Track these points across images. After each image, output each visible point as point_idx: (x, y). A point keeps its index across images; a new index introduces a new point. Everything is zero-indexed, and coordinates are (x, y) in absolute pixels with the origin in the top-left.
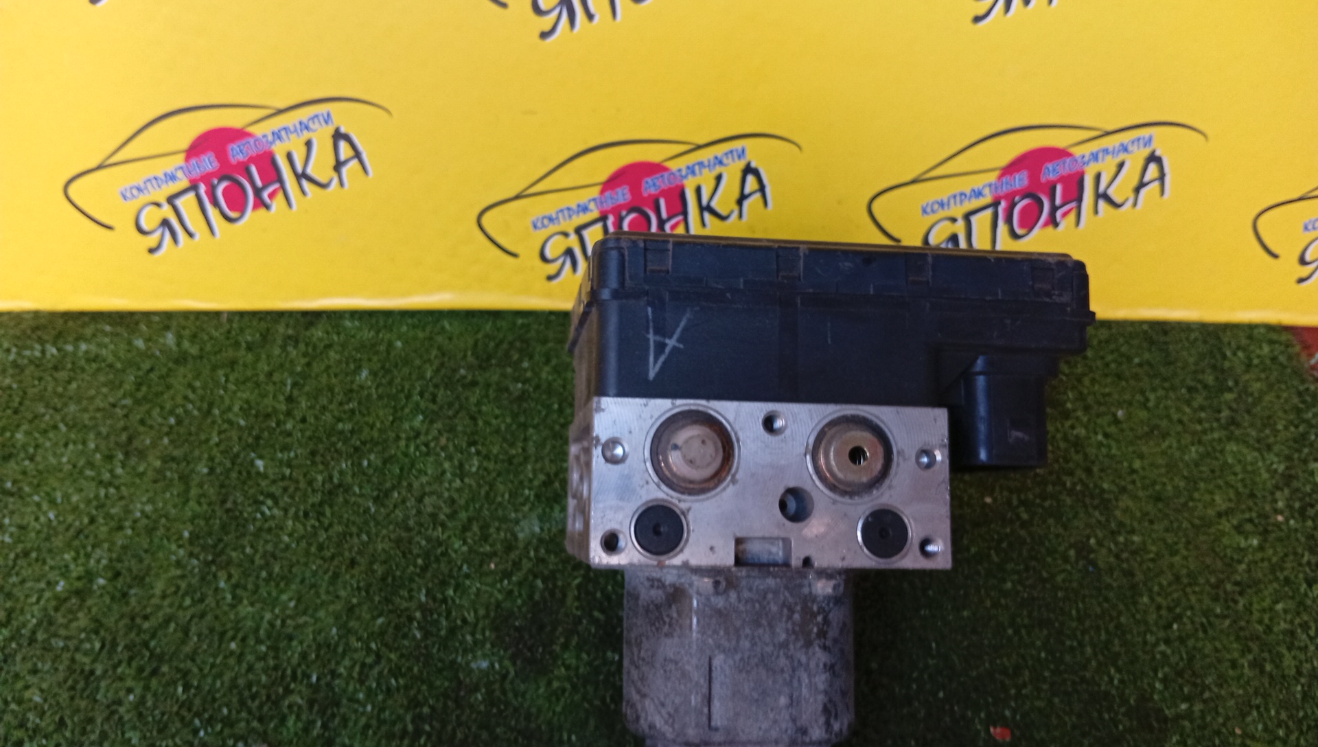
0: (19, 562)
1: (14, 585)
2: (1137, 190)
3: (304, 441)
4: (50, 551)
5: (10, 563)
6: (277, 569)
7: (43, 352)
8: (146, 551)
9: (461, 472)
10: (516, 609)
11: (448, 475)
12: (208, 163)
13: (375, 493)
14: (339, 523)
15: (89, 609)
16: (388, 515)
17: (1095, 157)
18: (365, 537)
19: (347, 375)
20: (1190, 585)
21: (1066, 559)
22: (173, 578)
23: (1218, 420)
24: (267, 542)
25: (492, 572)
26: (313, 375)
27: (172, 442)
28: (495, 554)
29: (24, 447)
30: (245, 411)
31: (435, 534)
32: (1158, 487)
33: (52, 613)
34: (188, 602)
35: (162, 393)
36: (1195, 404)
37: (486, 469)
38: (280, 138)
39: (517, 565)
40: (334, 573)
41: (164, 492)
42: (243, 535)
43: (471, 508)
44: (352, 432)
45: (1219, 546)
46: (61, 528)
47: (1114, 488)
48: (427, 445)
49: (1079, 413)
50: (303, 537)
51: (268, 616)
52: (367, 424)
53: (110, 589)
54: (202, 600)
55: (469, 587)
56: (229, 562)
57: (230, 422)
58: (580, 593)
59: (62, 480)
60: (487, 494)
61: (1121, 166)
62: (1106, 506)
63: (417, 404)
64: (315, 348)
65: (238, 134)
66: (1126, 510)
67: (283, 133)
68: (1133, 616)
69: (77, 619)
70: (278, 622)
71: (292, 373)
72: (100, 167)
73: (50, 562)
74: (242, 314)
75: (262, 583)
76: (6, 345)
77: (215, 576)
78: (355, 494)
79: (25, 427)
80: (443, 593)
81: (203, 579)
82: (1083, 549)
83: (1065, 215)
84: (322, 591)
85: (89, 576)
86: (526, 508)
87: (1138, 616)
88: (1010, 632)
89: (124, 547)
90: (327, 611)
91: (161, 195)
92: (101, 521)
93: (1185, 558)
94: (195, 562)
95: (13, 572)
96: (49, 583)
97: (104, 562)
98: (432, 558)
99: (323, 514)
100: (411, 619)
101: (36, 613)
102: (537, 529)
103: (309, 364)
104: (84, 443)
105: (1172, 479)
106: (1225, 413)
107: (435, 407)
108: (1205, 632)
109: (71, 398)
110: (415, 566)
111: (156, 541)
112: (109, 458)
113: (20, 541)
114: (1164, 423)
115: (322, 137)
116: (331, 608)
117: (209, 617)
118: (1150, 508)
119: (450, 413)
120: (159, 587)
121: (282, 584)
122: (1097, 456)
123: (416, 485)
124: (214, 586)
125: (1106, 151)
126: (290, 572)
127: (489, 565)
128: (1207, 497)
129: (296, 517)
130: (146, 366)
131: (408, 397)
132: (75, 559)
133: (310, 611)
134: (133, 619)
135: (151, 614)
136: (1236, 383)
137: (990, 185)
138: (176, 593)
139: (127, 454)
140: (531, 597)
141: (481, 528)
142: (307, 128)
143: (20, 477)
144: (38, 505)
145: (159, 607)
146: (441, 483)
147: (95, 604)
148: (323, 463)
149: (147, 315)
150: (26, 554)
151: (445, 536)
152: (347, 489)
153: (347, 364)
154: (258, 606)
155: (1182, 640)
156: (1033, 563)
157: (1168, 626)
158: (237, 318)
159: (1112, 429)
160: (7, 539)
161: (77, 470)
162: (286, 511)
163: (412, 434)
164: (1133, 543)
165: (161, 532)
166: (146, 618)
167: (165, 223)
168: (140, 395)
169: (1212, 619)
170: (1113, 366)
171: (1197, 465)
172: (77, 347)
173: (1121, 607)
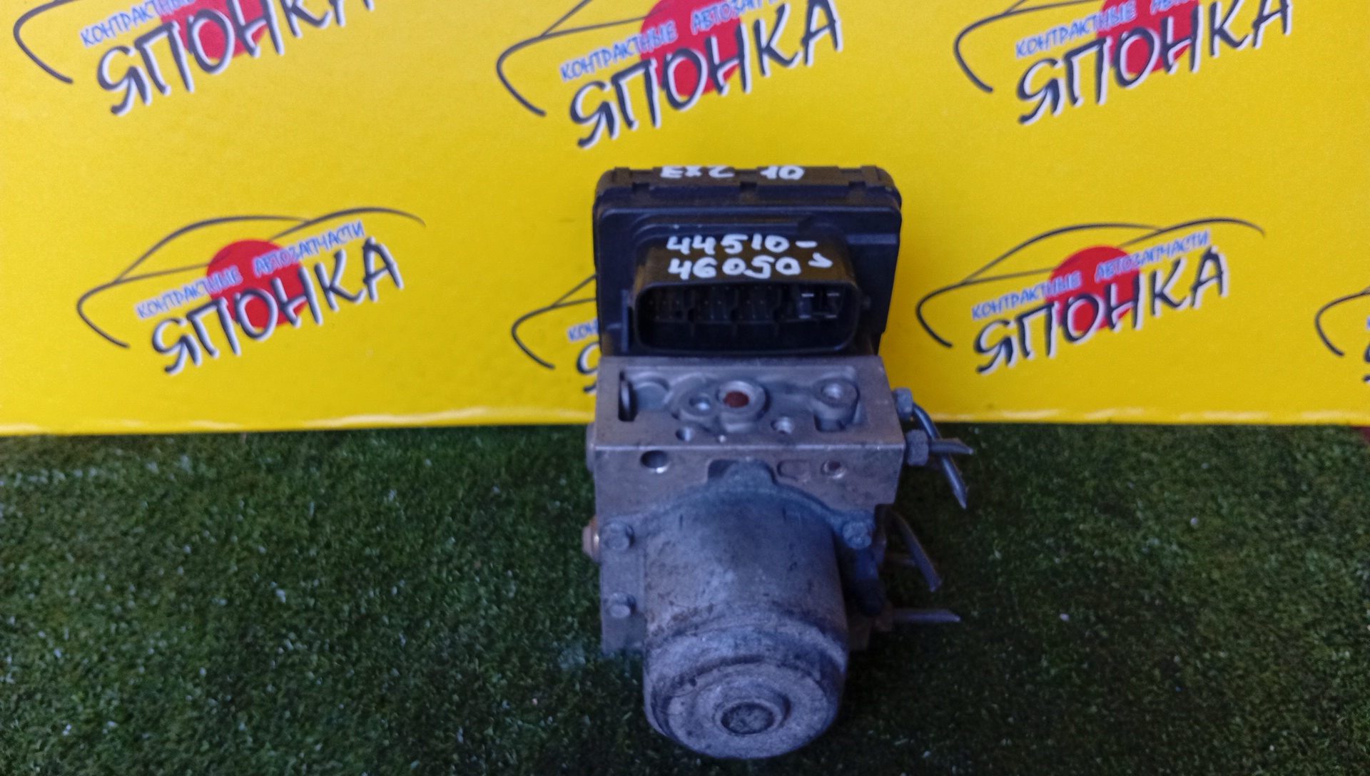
0: (22, 704)
1: (16, 730)
2: (1195, 289)
3: (329, 567)
4: (56, 692)
5: (13, 706)
6: (301, 709)
7: (50, 478)
8: (160, 691)
9: (497, 598)
10: (562, 749)
11: (484, 602)
12: (231, 277)
13: (406, 623)
14: (368, 657)
15: (99, 755)
16: (420, 647)
17: (1150, 256)
18: (395, 672)
19: (374, 496)
20: (1283, 702)
21: (1152, 680)
22: (190, 720)
23: (1295, 526)
24: (290, 679)
25: (534, 708)
26: (338, 497)
27: (187, 572)
28: (536, 688)
29: (29, 579)
30: (265, 538)
31: (472, 666)
32: (1240, 599)
33: (58, 761)
34: (206, 746)
35: (176, 520)
36: (1270, 510)
37: (524, 594)
38: (307, 250)
39: (562, 701)
40: (363, 712)
41: (178, 627)
42: (264, 672)
43: (510, 638)
44: (380, 557)
45: (1310, 660)
46: (68, 667)
47: (1194, 601)
48: (460, 570)
49: (1151, 523)
50: (329, 673)
51: (292, 761)
52: (395, 548)
53: (121, 732)
54: (220, 744)
55: (511, 725)
56: (250, 702)
57: (249, 549)
58: (631, 730)
59: (69, 615)
60: (527, 622)
61: (1177, 264)
62: (1187, 621)
63: (449, 526)
64: (339, 468)
65: (265, 247)
66: (1209, 624)
67: (311, 245)
68: (1227, 739)
69: (85, 767)
70: (304, 767)
71: (316, 496)
72: (117, 282)
73: (57, 704)
74: (262, 435)
75: (285, 724)
76: (11, 471)
77: (235, 717)
78: (384, 625)
79: (30, 558)
80: (481, 732)
81: (222, 721)
82: (1168, 669)
83: (1121, 316)
84: (350, 732)
85: (99, 719)
86: (569, 637)
87: (1232, 739)
88: (1098, 760)
89: (136, 687)
90: (356, 754)
91: (180, 311)
92: (112, 658)
93: (1276, 673)
94: (213, 702)
95: (15, 716)
96: (54, 728)
97: (115, 703)
98: (469, 694)
99: (350, 647)
100: (448, 762)
101: (40, 761)
102: (582, 660)
103: (333, 486)
104: (94, 574)
105: (1254, 590)
106: (1302, 519)
107: (468, 529)
108: (1304, 753)
109: (79, 527)
110: (451, 703)
111: (172, 679)
112: (120, 590)
113: (22, 682)
114: (1240, 531)
115: (351, 249)
116: (360, 751)
117: (229, 763)
118: (1233, 621)
119: (485, 534)
120: (174, 730)
121: (307, 726)
122: (1173, 567)
123: (449, 613)
124: (233, 730)
125: (1161, 250)
126: (316, 712)
127: (531, 700)
128: (1292, 608)
129: (321, 652)
130: (159, 491)
131: (439, 518)
132: (83, 701)
133: (338, 755)
134: (146, 766)
135: (166, 760)
136: (1310, 486)
137: (1043, 287)
138: (192, 737)
139: (139, 586)
140: (578, 735)
141: (521, 659)
142: (336, 239)
143: (24, 612)
144: (44, 642)
145: (174, 753)
146: (477, 610)
147: (107, 750)
148: (349, 592)
149: (161, 438)
150: (30, 695)
151: (482, 669)
152: (376, 619)
153: (374, 484)
154: (282, 749)
155: (1281, 762)
156: (1118, 685)
157: (1264, 748)
158: (256, 439)
159: (1186, 539)
160: (9, 680)
161: (86, 604)
162: (310, 645)
163: (444, 557)
164: (1220, 659)
165: (176, 669)
166: (160, 764)
167: (184, 340)
168: (154, 522)
169: (1309, 738)
170: (1181, 472)
171: (1278, 574)
172: (86, 473)
173: (1213, 729)
